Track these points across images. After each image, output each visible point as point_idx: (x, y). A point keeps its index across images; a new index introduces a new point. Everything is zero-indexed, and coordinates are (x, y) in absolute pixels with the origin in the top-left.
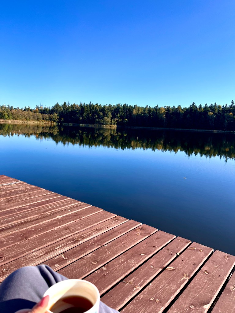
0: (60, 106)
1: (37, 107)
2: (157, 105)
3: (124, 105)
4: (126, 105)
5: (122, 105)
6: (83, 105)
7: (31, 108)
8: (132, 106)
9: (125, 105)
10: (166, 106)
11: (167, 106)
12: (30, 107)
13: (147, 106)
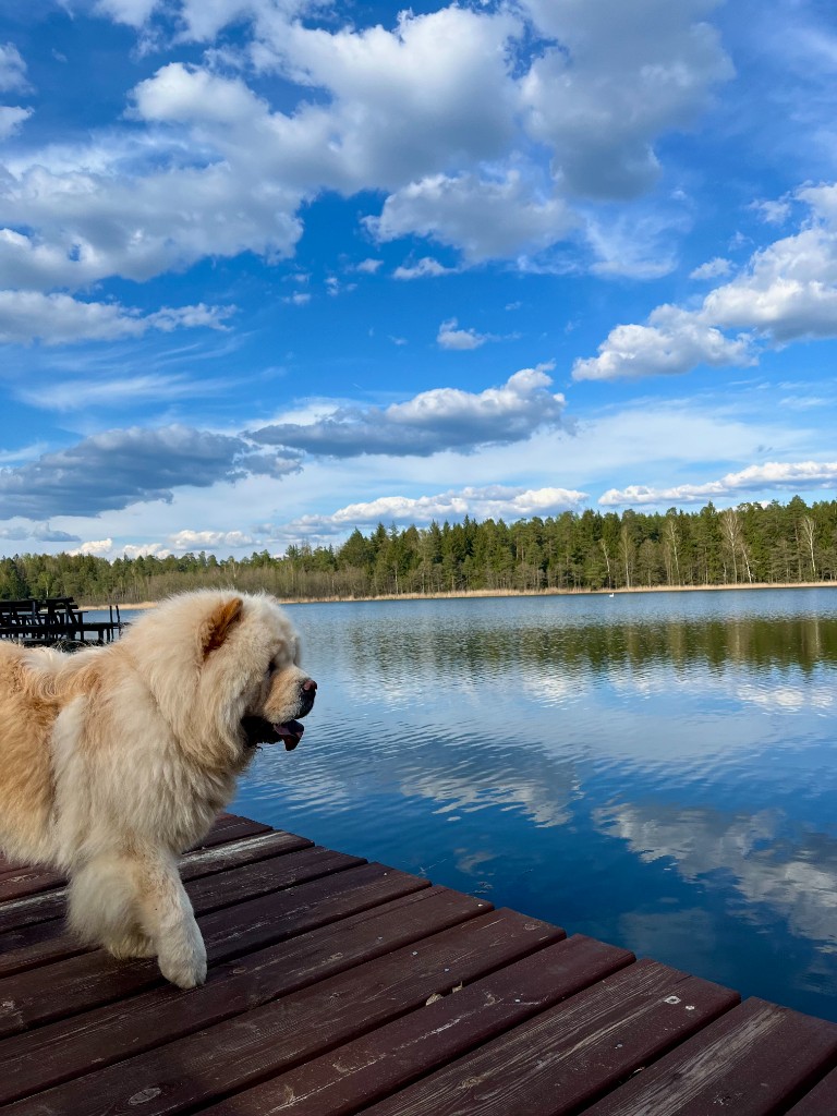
0: (366, 539)
1: (292, 552)
2: (711, 504)
3: (585, 516)
4: (592, 512)
5: (577, 516)
6: (441, 528)
7: (274, 556)
8: (616, 515)
9: (589, 513)
10: (743, 505)
11: (749, 504)
12: (269, 552)
13: (673, 509)
